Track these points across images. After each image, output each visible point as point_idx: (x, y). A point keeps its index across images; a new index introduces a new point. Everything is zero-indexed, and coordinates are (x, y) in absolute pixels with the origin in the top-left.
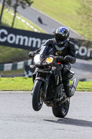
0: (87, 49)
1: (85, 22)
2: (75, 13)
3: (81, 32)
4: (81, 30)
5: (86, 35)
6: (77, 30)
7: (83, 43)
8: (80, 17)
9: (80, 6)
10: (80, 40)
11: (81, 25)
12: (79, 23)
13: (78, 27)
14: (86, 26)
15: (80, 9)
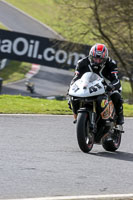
0: (68, 54)
1: (66, 16)
3: (59, 30)
4: (59, 26)
5: (66, 34)
6: (52, 26)
7: (63, 45)
8: (58, 8)
10: (57, 41)
11: (60, 19)
13: (55, 23)
14: (66, 21)
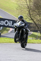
1: (20, 13)
2: (16, 9)
8: (18, 11)
9: (17, 6)
11: (18, 14)
12: (17, 14)
13: (17, 15)
15: (17, 7)
